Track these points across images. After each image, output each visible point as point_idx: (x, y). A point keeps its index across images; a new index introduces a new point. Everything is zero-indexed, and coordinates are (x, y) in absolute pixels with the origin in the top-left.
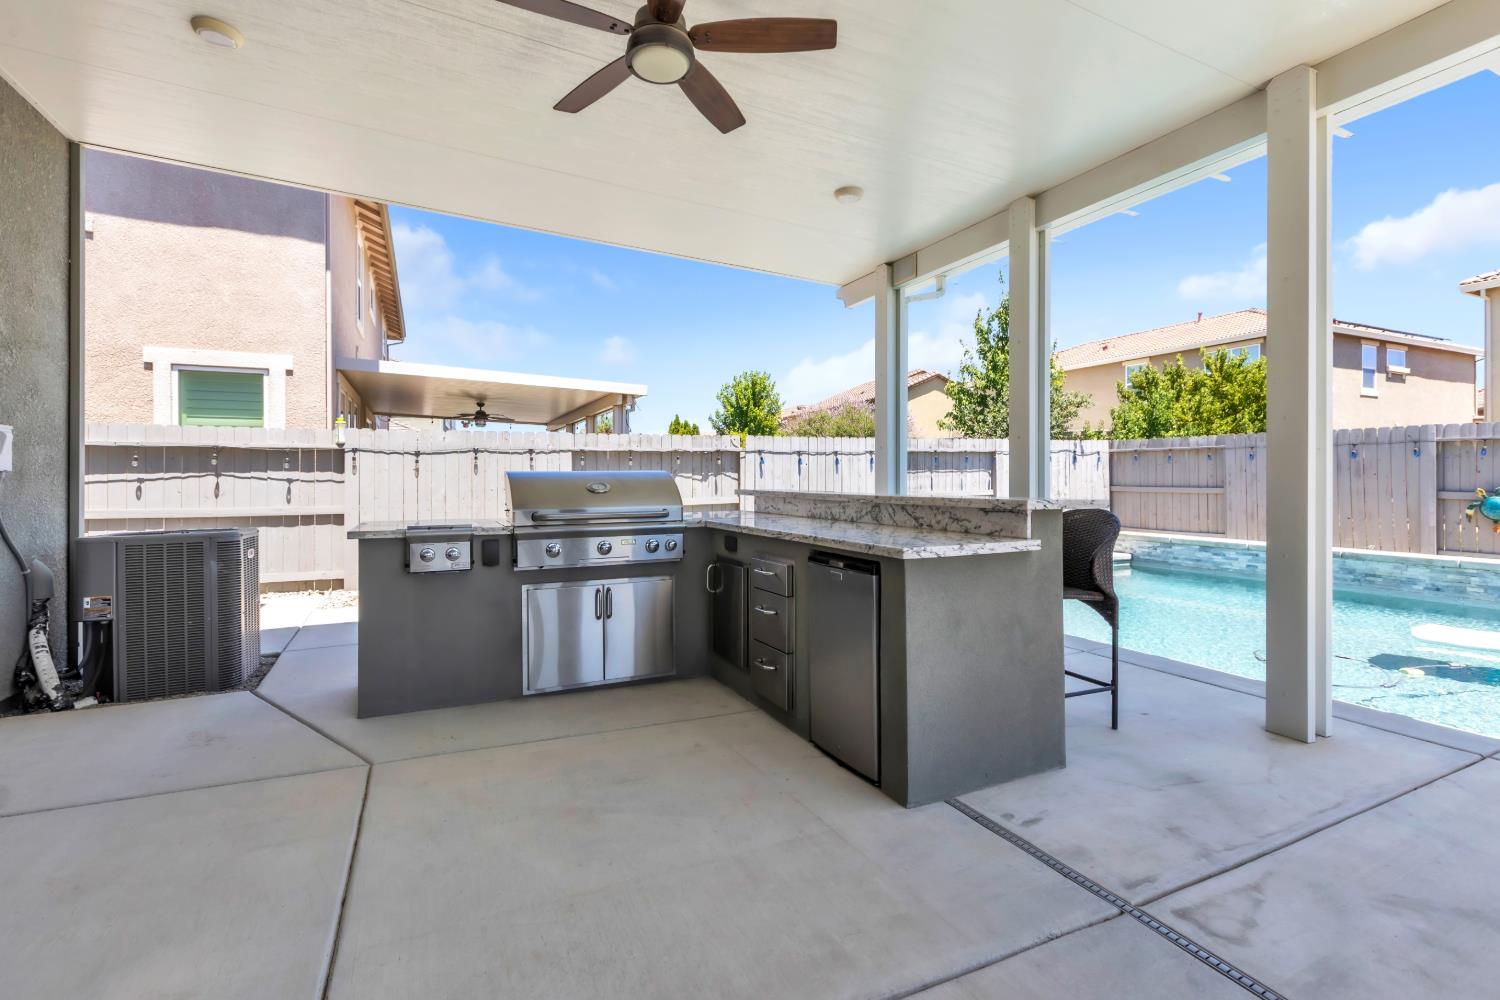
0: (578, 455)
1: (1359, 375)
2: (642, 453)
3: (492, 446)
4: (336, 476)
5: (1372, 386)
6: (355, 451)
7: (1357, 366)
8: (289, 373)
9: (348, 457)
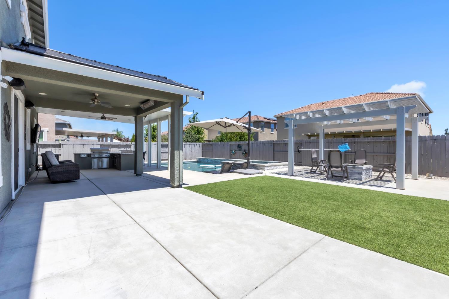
0: (101, 145)
1: (270, 130)
2: (113, 145)
3: (86, 144)
4: (59, 148)
5: (273, 132)
6: (62, 144)
7: (270, 128)
8: (48, 131)
9: (61, 146)
